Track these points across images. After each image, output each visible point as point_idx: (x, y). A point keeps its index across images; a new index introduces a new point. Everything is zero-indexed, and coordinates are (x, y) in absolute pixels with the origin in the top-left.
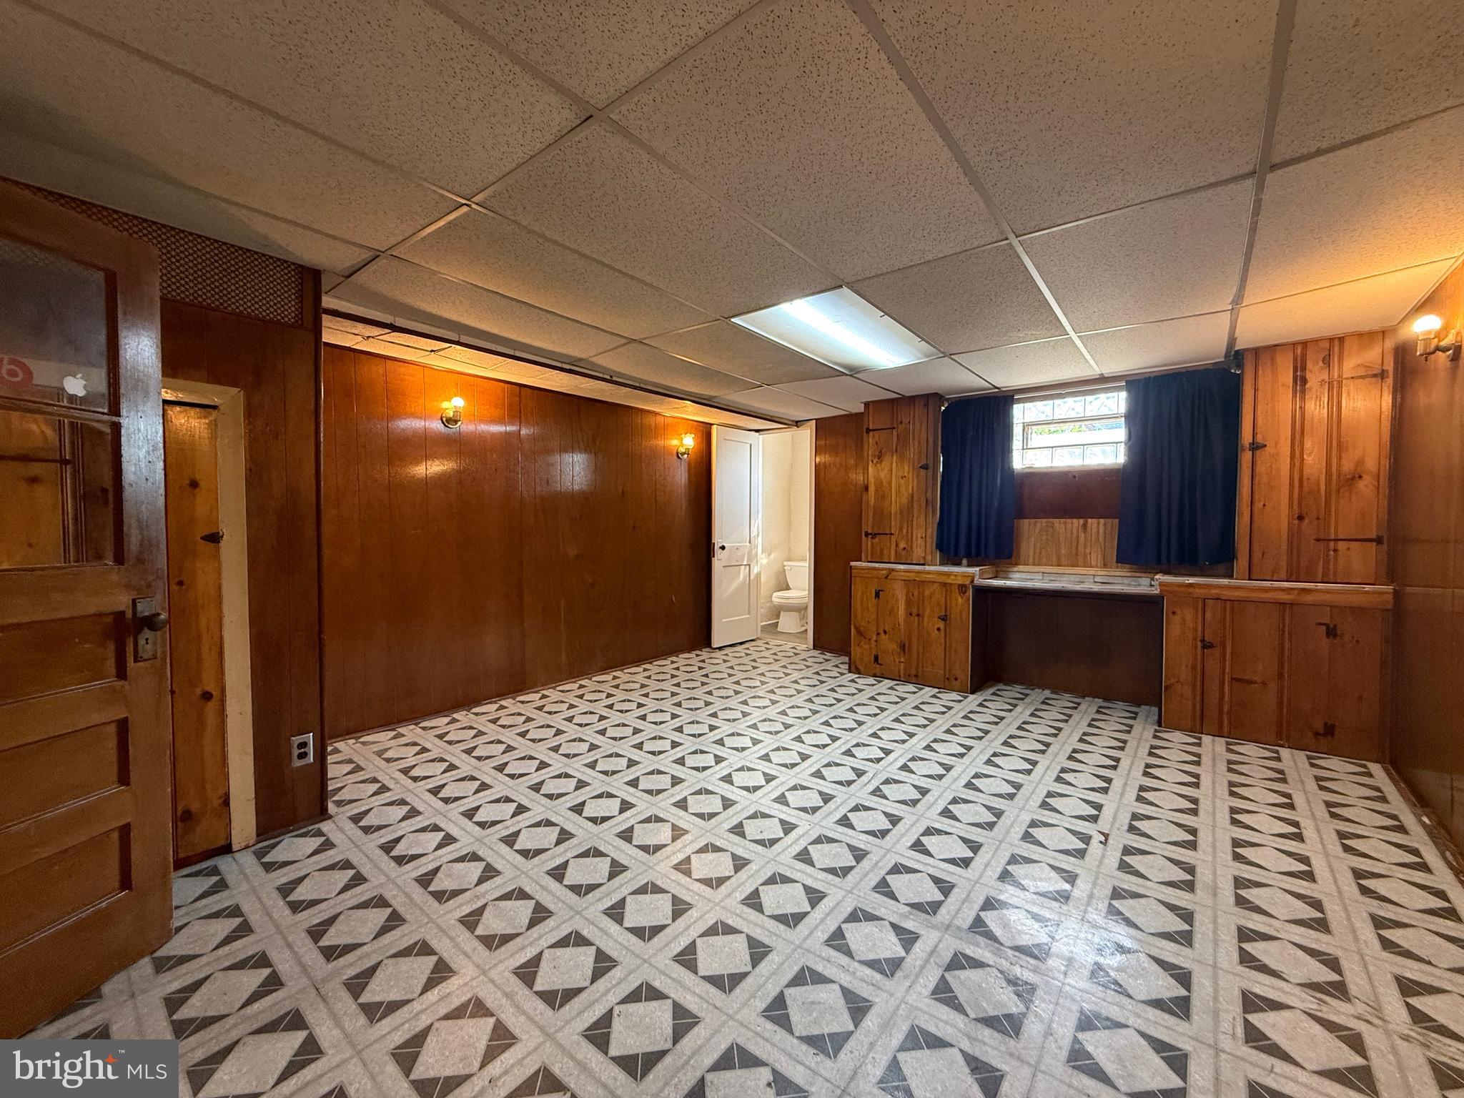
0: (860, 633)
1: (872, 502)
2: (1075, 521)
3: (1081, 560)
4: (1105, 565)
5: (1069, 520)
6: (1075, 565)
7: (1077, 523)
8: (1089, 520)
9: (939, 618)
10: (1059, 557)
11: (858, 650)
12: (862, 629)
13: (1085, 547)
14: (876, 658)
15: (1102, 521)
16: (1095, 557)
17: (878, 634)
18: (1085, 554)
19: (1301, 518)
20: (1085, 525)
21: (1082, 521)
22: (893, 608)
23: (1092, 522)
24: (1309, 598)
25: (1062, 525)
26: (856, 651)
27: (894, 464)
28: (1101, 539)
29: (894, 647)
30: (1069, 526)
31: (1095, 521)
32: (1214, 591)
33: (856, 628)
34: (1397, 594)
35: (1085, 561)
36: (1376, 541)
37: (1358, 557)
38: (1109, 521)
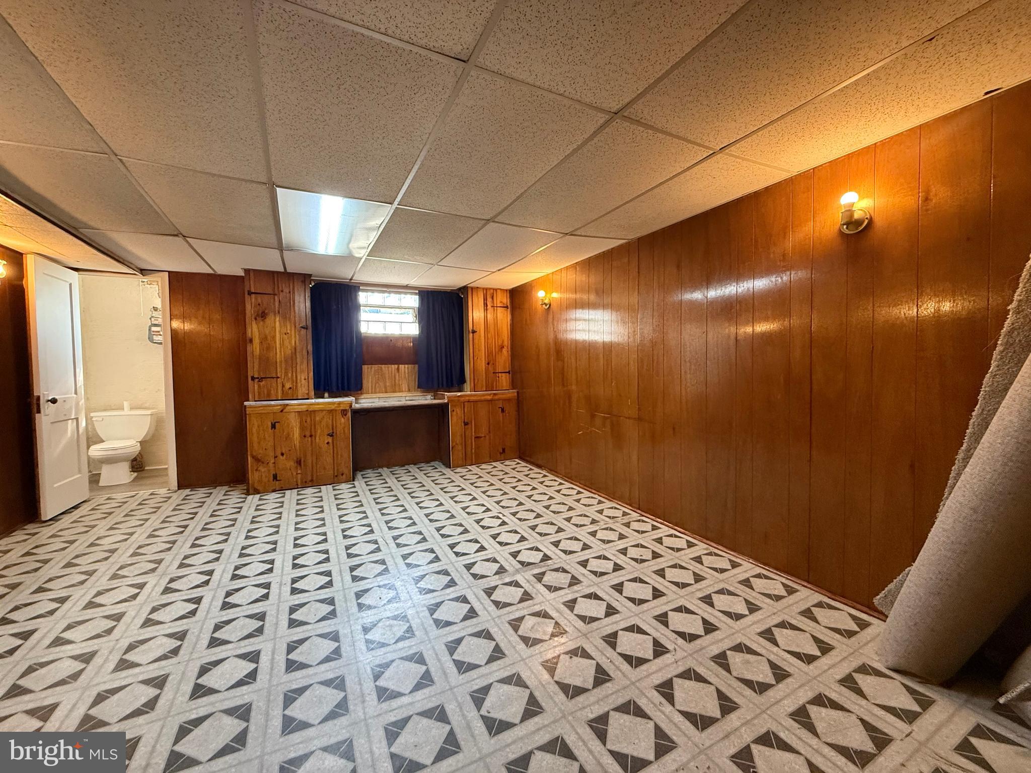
0: (257, 460)
1: (257, 351)
3: (397, 389)
4: (409, 390)
5: (387, 365)
6: (395, 391)
7: (394, 367)
9: (328, 435)
10: (385, 387)
11: (257, 475)
12: (259, 456)
13: (399, 381)
14: (275, 477)
15: (406, 366)
16: (404, 386)
17: (276, 457)
18: (399, 384)
19: (488, 364)
20: (398, 369)
21: (396, 366)
22: (288, 435)
23: (402, 366)
24: (496, 397)
25: (386, 369)
26: (254, 477)
27: (277, 324)
28: (406, 375)
29: (291, 464)
30: (390, 369)
31: (403, 366)
32: (467, 398)
33: (253, 457)
34: (518, 392)
35: (399, 389)
36: (509, 372)
37: (504, 379)
38: (410, 366)
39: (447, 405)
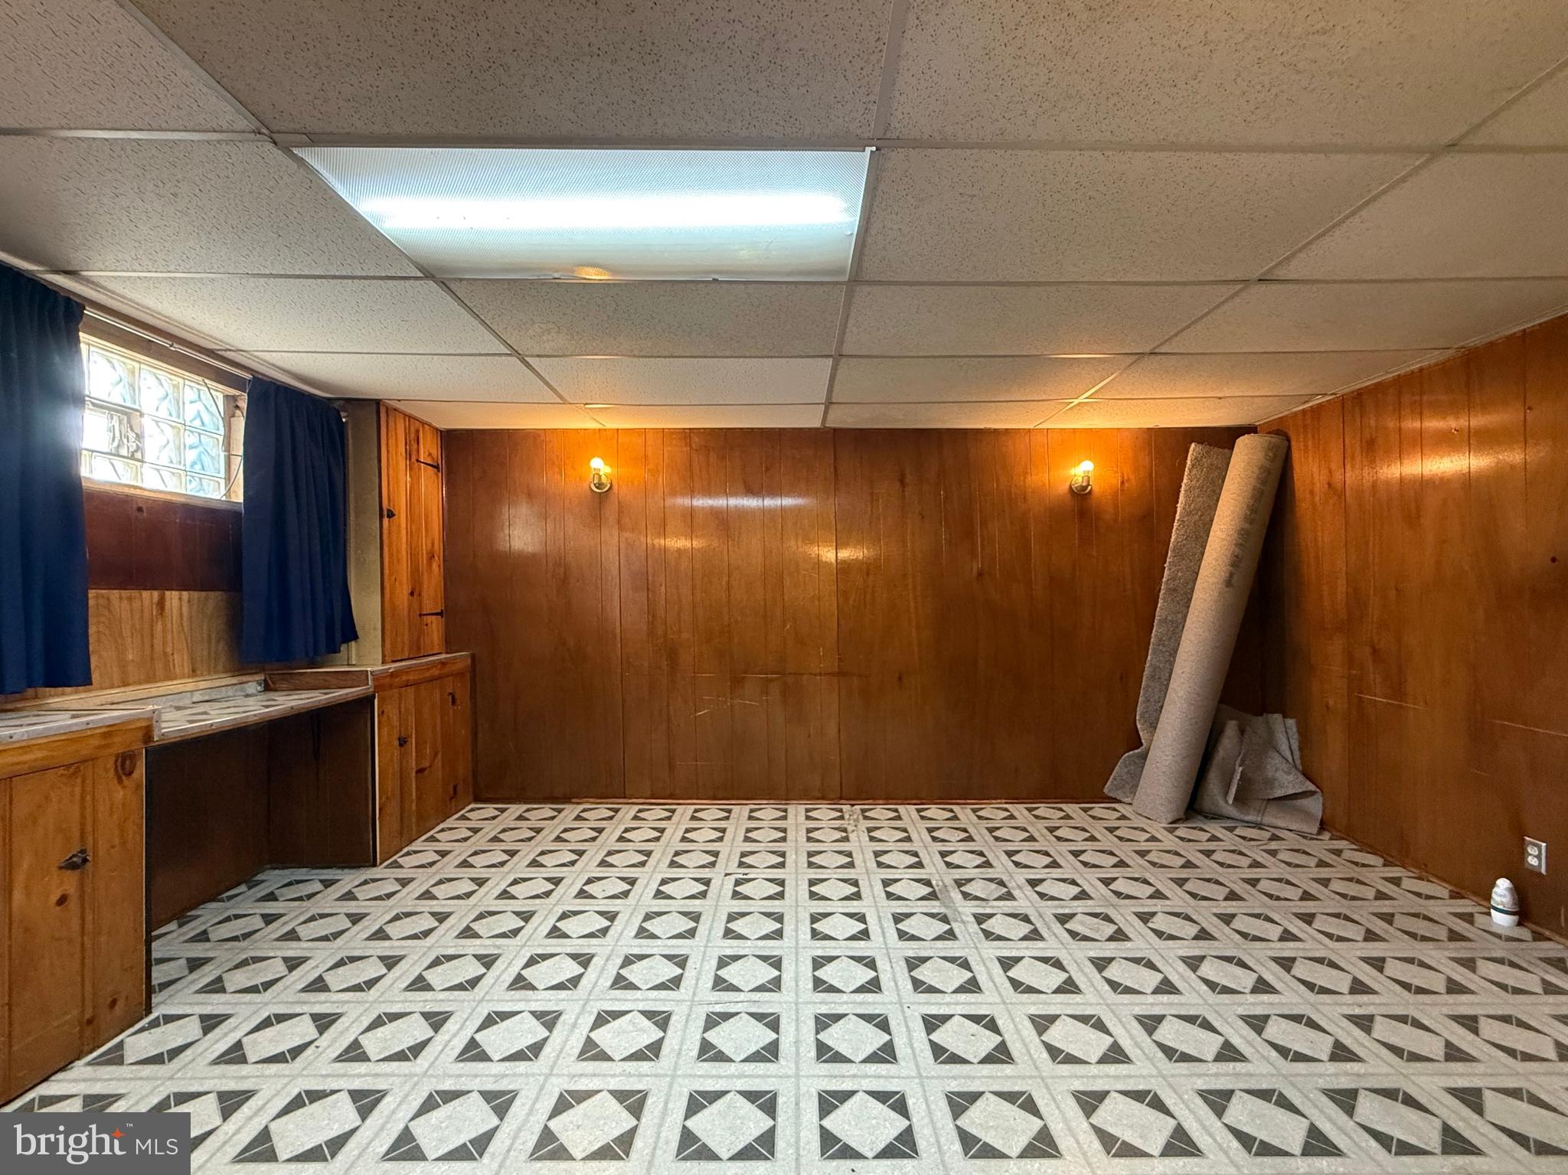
2: (146, 594)
3: (159, 665)
4: (194, 672)
5: (135, 593)
6: (151, 678)
7: (149, 597)
8: (168, 593)
9: (66, 866)
10: (123, 665)
13: (165, 644)
15: (185, 594)
16: (181, 660)
18: (165, 654)
20: (161, 604)
21: (156, 594)
23: (173, 597)
24: (446, 670)
25: (125, 604)
28: (186, 624)
30: (137, 604)
31: (175, 594)
34: (473, 657)
35: (166, 667)
36: (440, 614)
37: (435, 628)
38: (195, 594)
39: (366, 702)
